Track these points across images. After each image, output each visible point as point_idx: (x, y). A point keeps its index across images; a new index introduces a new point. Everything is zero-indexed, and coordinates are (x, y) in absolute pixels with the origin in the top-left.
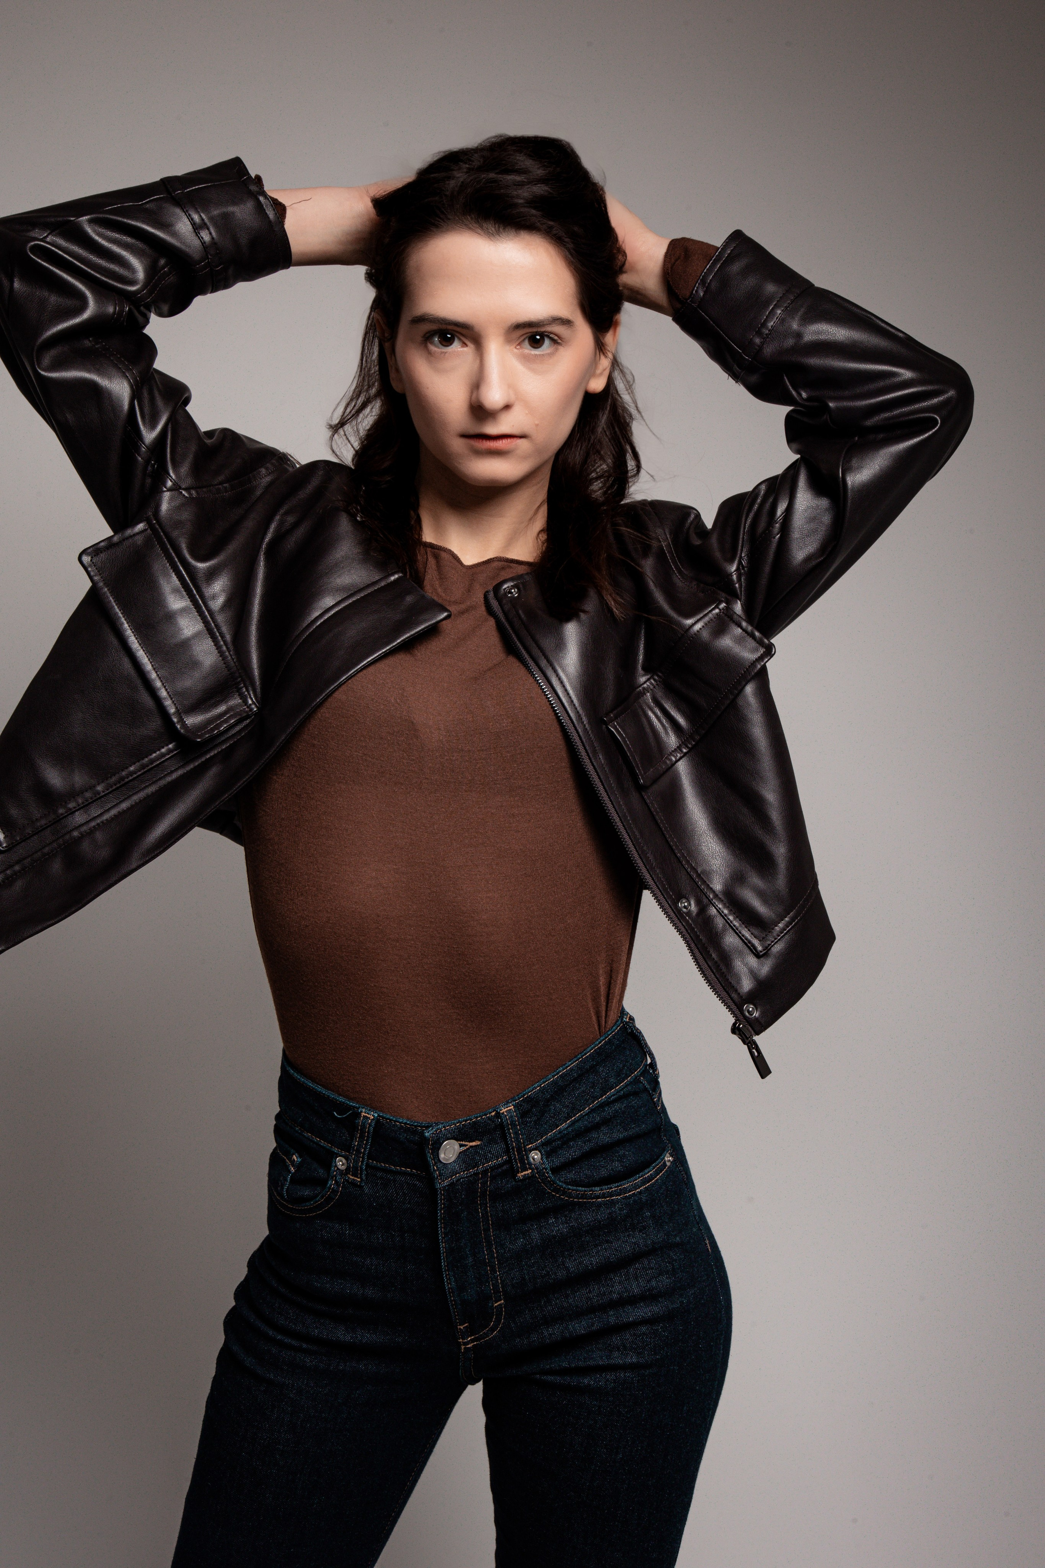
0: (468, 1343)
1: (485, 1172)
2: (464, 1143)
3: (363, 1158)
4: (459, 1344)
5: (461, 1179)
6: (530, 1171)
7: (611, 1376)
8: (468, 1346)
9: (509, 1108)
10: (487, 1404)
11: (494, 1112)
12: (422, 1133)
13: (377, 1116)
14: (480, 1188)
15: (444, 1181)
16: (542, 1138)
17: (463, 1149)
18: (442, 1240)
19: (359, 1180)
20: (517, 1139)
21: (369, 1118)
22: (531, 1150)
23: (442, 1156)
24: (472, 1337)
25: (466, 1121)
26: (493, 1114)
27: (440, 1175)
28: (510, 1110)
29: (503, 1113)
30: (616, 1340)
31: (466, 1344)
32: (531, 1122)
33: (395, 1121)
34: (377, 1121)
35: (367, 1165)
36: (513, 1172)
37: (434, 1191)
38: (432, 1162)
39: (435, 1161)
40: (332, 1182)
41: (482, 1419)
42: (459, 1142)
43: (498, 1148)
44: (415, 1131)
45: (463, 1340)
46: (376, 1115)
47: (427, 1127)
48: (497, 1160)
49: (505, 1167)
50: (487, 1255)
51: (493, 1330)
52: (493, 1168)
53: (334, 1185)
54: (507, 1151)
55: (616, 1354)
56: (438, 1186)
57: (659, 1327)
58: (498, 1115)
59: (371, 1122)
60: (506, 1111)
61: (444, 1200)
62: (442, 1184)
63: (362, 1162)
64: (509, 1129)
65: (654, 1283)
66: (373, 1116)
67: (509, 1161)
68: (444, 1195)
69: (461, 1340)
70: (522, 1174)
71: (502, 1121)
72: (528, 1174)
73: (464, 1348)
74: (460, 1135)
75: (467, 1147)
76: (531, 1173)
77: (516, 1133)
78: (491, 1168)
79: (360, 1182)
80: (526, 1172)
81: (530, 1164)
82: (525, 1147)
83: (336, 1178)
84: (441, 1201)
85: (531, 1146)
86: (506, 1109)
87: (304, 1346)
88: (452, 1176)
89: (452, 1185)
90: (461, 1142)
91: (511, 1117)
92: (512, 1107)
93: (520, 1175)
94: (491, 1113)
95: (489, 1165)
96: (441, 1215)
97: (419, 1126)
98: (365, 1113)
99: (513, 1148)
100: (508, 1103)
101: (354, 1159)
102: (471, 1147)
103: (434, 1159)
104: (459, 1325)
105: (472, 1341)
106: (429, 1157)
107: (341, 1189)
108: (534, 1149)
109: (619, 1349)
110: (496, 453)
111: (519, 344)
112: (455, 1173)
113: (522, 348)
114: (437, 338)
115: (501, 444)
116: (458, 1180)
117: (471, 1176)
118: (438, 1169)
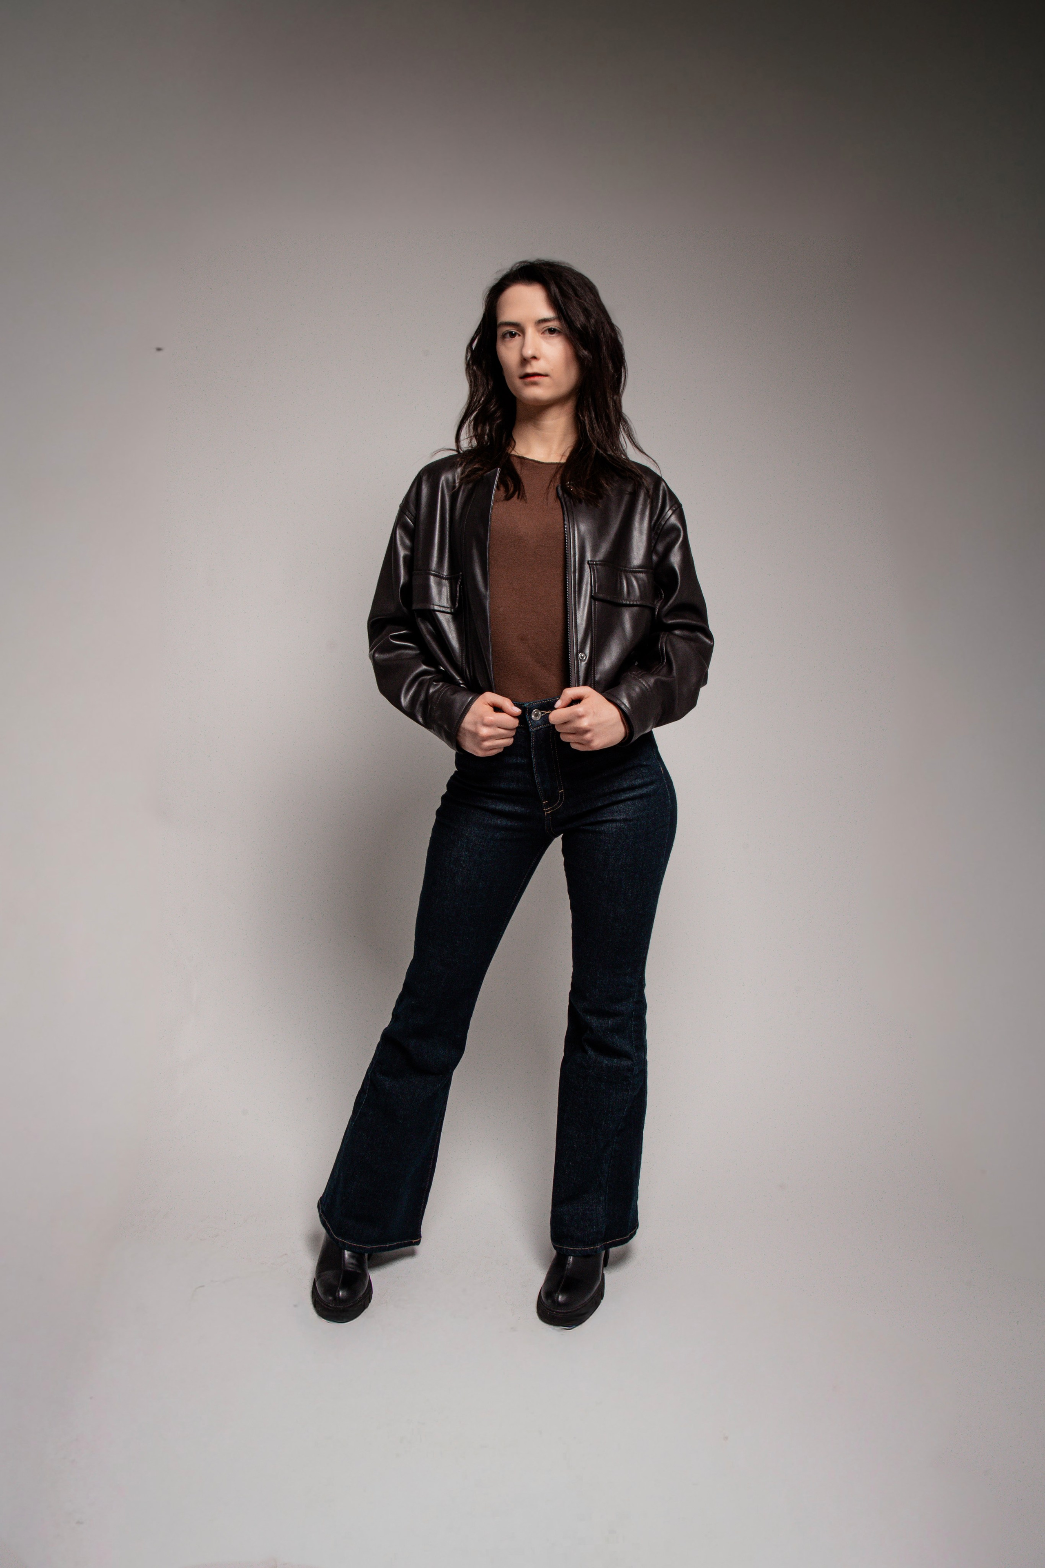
0: (548, 811)
4: (544, 812)
7: (614, 825)
8: (548, 813)
10: (565, 851)
12: (524, 705)
14: (551, 733)
15: (534, 728)
17: (543, 715)
18: (534, 758)
23: (533, 717)
24: (550, 808)
25: (544, 701)
27: (532, 725)
30: (615, 807)
31: (547, 811)
37: (529, 733)
38: (528, 719)
41: (562, 859)
45: (546, 809)
47: (526, 702)
50: (556, 767)
51: (559, 804)
55: (615, 814)
56: (531, 730)
57: (636, 802)
61: (534, 738)
62: (532, 730)
65: (634, 782)
68: (534, 735)
69: (544, 809)
73: (546, 814)
74: (541, 708)
75: (545, 714)
84: (532, 738)
88: (537, 727)
89: (537, 731)
90: (542, 711)
96: (532, 744)
104: (543, 801)
105: (550, 810)
106: (527, 716)
109: (617, 812)
110: (535, 384)
111: (543, 333)
112: (538, 725)
113: (544, 334)
114: (508, 335)
115: (536, 379)
116: (541, 729)
117: (547, 727)
118: (531, 723)
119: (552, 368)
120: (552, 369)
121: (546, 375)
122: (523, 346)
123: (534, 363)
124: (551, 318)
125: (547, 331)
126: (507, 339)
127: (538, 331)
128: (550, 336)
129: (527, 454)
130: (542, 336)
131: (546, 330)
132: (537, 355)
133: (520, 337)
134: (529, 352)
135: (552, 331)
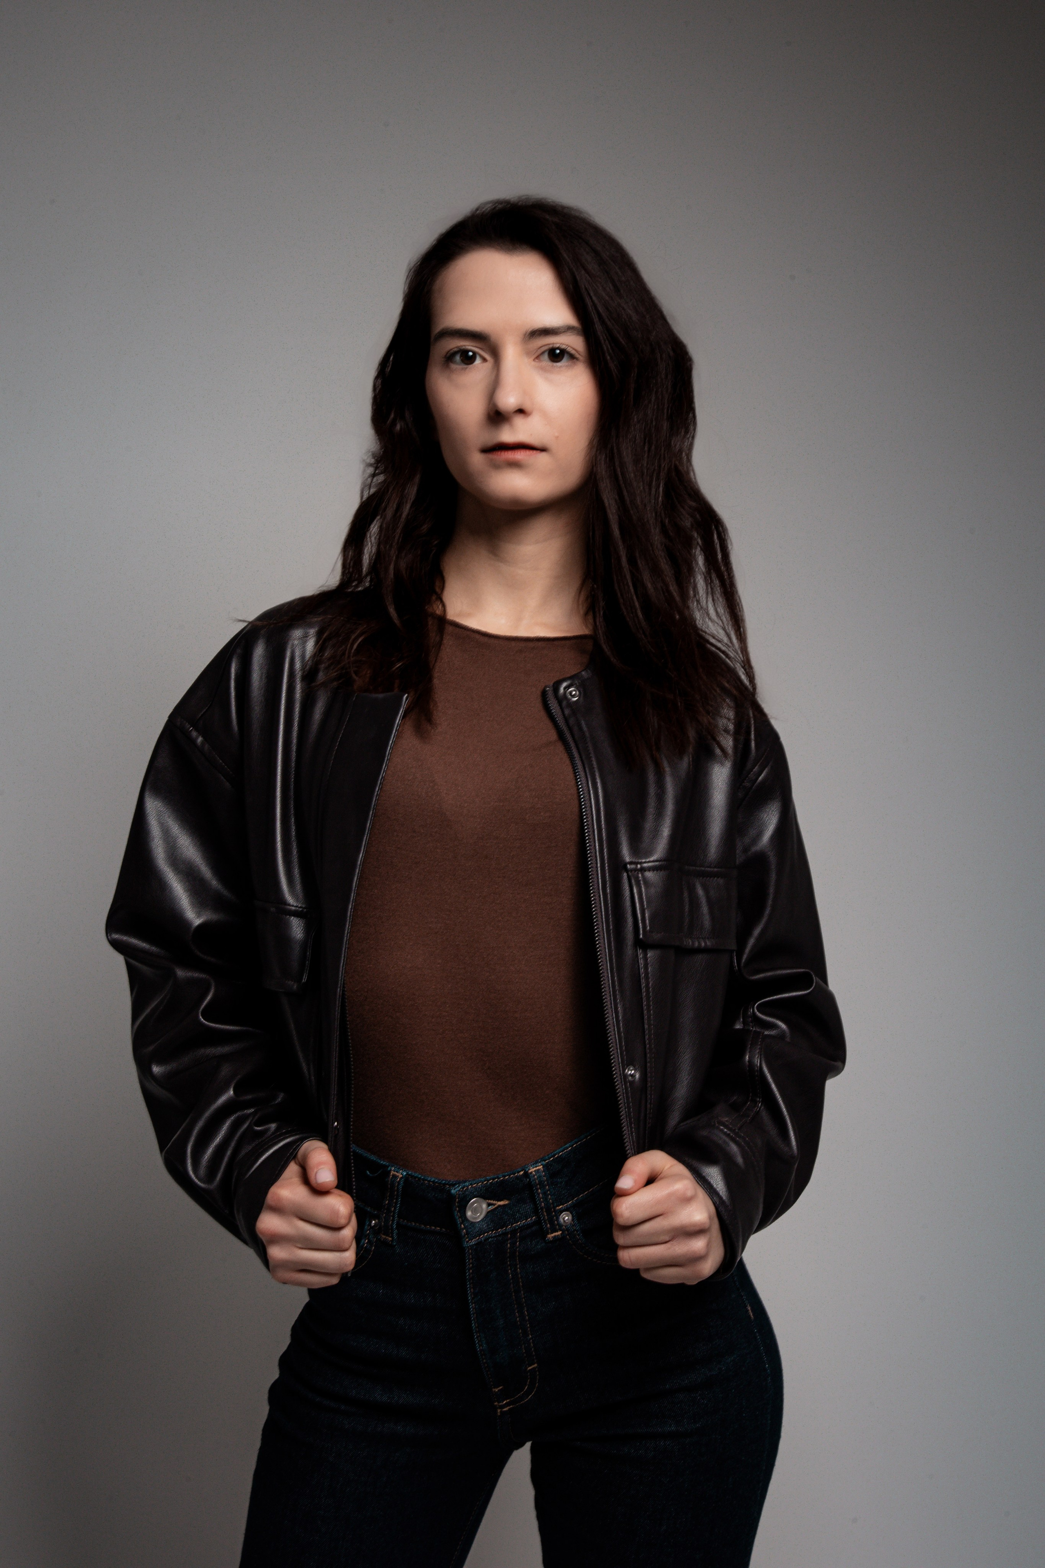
0: (504, 1406)
1: (514, 1232)
2: (492, 1202)
3: (393, 1216)
4: (495, 1408)
5: (489, 1238)
6: (561, 1232)
8: (504, 1410)
9: (538, 1168)
11: (522, 1171)
12: (449, 1191)
13: (406, 1175)
14: (510, 1248)
15: (472, 1240)
16: (573, 1199)
17: (490, 1208)
18: (472, 1300)
19: (390, 1239)
20: (546, 1199)
21: (398, 1176)
22: (561, 1211)
23: (469, 1214)
24: (508, 1401)
25: (493, 1179)
26: (522, 1173)
27: (467, 1233)
28: (539, 1170)
29: (531, 1173)
30: (654, 1407)
31: (502, 1407)
32: (562, 1182)
33: (424, 1180)
34: (406, 1179)
35: (398, 1224)
36: (544, 1234)
37: (462, 1250)
38: (459, 1221)
39: (462, 1219)
40: (366, 1240)
42: (487, 1201)
43: (528, 1207)
44: (442, 1188)
45: (498, 1403)
46: (405, 1173)
47: (453, 1185)
48: (526, 1220)
49: (534, 1228)
50: (519, 1317)
51: (528, 1393)
52: (522, 1229)
53: (367, 1243)
54: (536, 1212)
55: (654, 1421)
56: (465, 1245)
58: (526, 1174)
59: (400, 1180)
60: (535, 1171)
61: (472, 1259)
62: (469, 1243)
63: (393, 1220)
64: (537, 1189)
66: (401, 1174)
67: (538, 1222)
68: (471, 1254)
69: (496, 1404)
70: (553, 1235)
71: (530, 1180)
72: (558, 1235)
73: (500, 1411)
74: (487, 1194)
75: (496, 1206)
76: (561, 1234)
77: (545, 1193)
78: (520, 1228)
79: (392, 1241)
80: (556, 1234)
81: (560, 1225)
82: (554, 1207)
83: (369, 1237)
84: (469, 1260)
85: (562, 1207)
86: (535, 1169)
87: (343, 1407)
88: (479, 1236)
89: (478, 1244)
90: (490, 1201)
91: (540, 1177)
92: (541, 1166)
93: (550, 1236)
94: (520, 1172)
95: (517, 1225)
96: (469, 1275)
97: (447, 1184)
98: (394, 1171)
99: (542, 1208)
100: (537, 1162)
101: (385, 1218)
102: (500, 1206)
103: (461, 1217)
104: (494, 1388)
105: (507, 1405)
106: (457, 1214)
107: (373, 1248)
108: (564, 1211)
110: (515, 465)
111: (538, 357)
112: (482, 1232)
113: (540, 361)
114: (458, 358)
115: (519, 455)
116: (486, 1239)
117: (499, 1235)
118: (465, 1228)
119: (556, 434)
120: (557, 437)
121: (543, 450)
122: (494, 385)
123: (519, 422)
124: (559, 328)
125: (546, 356)
126: (453, 366)
127: (528, 353)
128: (552, 366)
129: (469, 615)
130: (533, 363)
131: (543, 353)
132: (527, 406)
133: (486, 364)
134: (508, 400)
135: (556, 355)
